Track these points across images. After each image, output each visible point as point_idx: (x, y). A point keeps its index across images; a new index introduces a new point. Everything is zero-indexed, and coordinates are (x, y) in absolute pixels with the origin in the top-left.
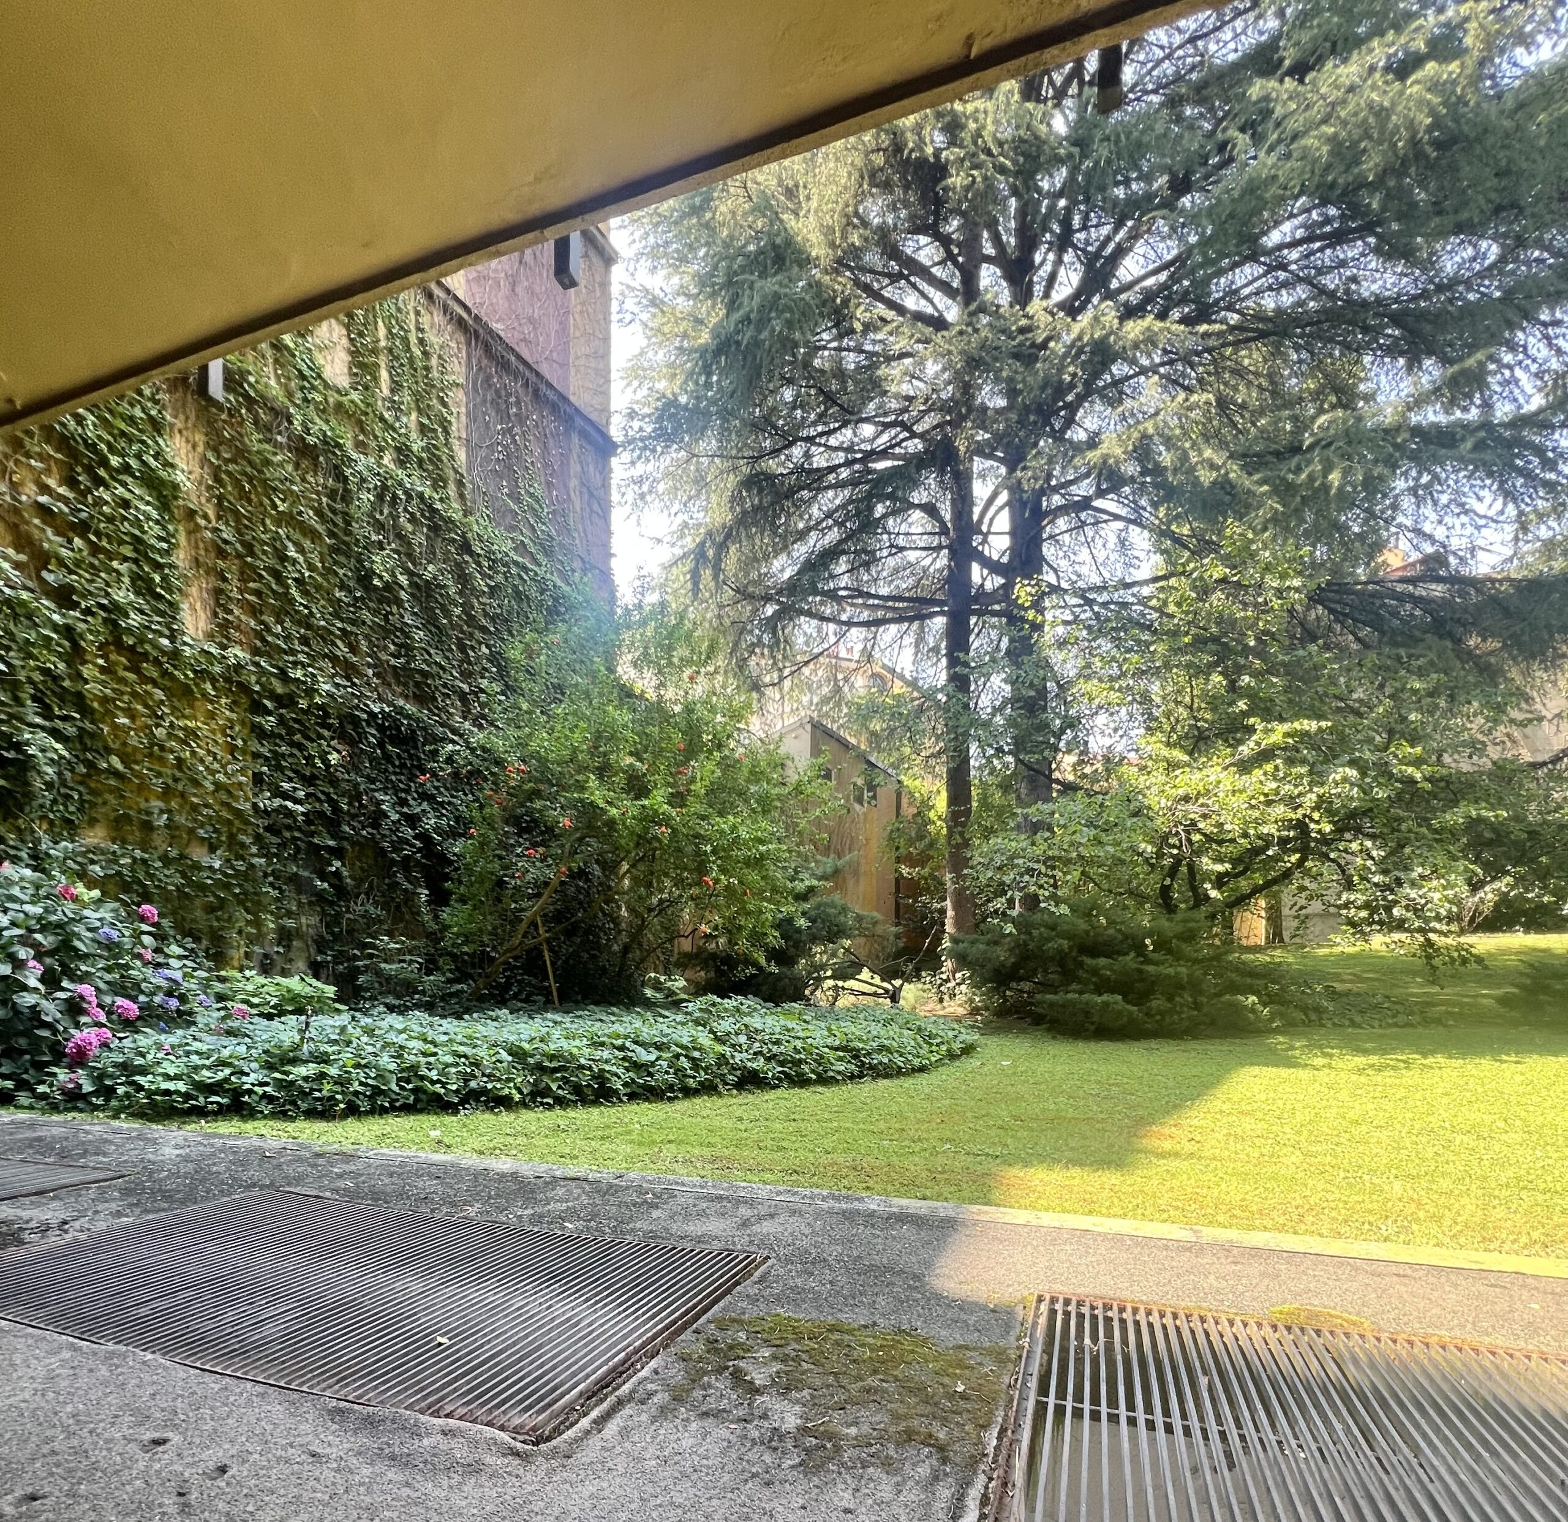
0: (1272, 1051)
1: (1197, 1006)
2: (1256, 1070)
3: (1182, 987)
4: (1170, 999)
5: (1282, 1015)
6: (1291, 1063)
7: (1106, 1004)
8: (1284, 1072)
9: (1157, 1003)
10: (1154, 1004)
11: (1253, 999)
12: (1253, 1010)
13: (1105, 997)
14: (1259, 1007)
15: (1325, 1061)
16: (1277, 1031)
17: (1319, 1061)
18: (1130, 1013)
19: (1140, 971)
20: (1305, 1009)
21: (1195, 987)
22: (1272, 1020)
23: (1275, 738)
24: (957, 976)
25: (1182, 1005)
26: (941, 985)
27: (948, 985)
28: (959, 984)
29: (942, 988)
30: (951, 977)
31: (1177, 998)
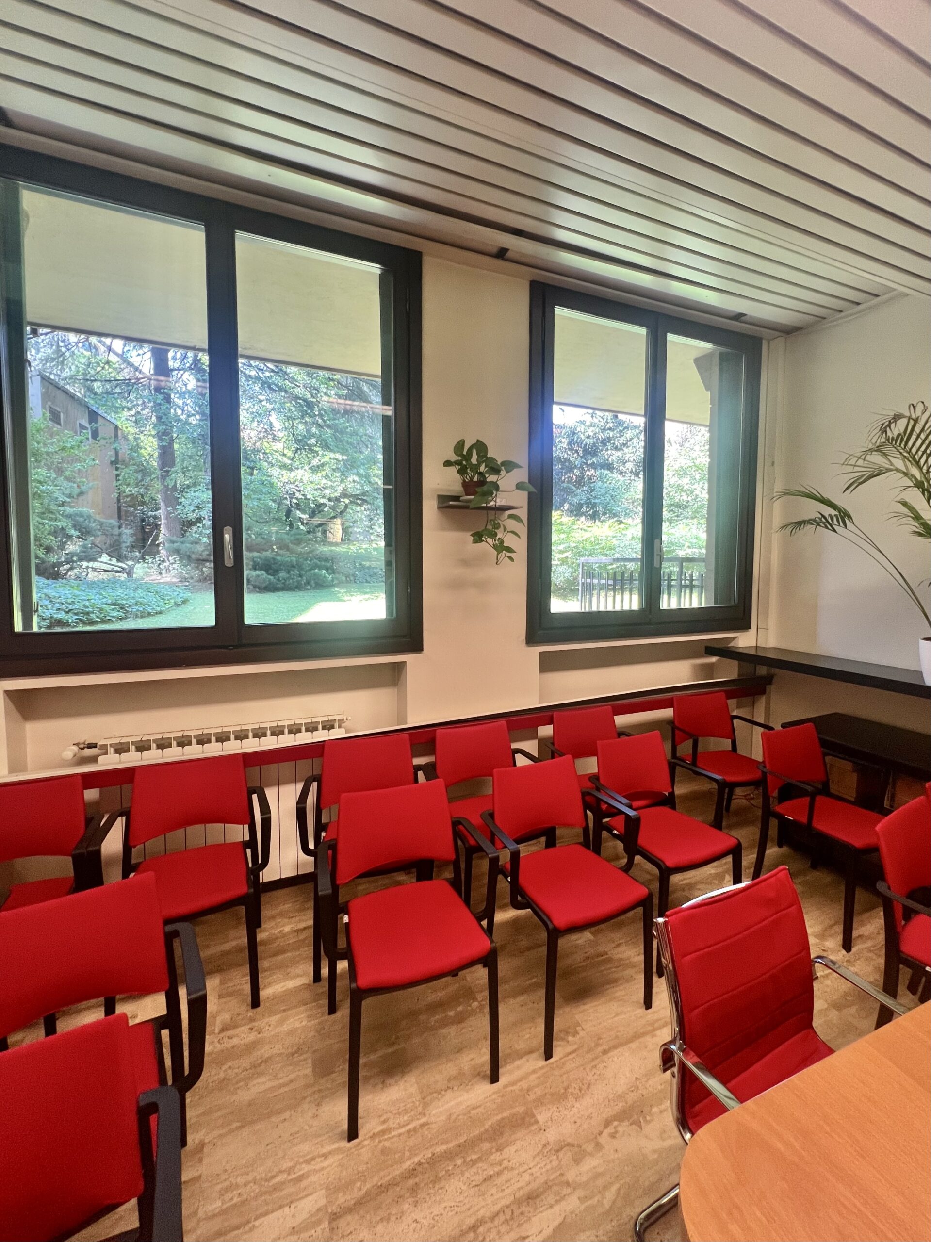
0: (332, 594)
1: (301, 576)
3: (293, 566)
4: (289, 572)
5: (336, 579)
6: (339, 600)
7: (258, 576)
9: (283, 575)
10: (281, 575)
11: (325, 572)
12: (325, 577)
13: (258, 572)
14: (327, 575)
16: (334, 586)
17: (349, 598)
18: (270, 580)
19: (274, 559)
20: (347, 575)
21: (299, 566)
23: (327, 459)
24: (170, 558)
25: (294, 575)
26: (160, 564)
27: (165, 564)
28: (172, 564)
29: (161, 566)
30: (166, 559)
31: (292, 572)
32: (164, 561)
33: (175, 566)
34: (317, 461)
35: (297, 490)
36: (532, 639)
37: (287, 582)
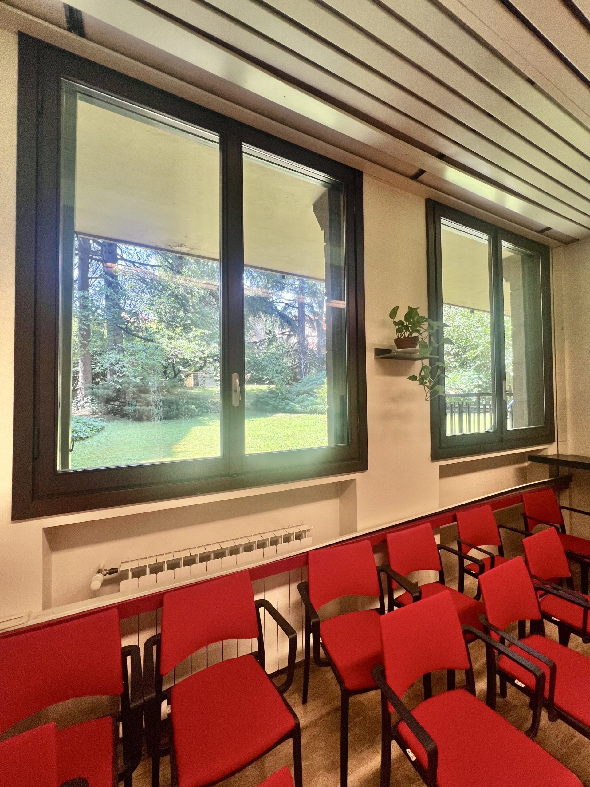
0: (199, 421)
1: (177, 409)
2: (196, 427)
3: (173, 403)
4: (170, 407)
5: (201, 411)
6: (205, 425)
8: (203, 427)
9: (166, 409)
11: (193, 406)
12: (194, 410)
14: (195, 409)
15: (213, 423)
16: (200, 415)
17: (211, 424)
20: (206, 408)
21: (176, 403)
22: (198, 412)
23: (198, 333)
24: (85, 399)
25: (173, 409)
26: (77, 403)
27: (81, 403)
28: (86, 403)
29: (78, 404)
30: (82, 400)
31: (172, 407)
32: (80, 401)
33: (88, 404)
34: (192, 334)
35: (179, 353)
36: (435, 457)
37: (169, 414)
